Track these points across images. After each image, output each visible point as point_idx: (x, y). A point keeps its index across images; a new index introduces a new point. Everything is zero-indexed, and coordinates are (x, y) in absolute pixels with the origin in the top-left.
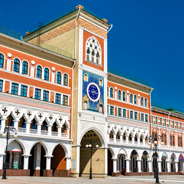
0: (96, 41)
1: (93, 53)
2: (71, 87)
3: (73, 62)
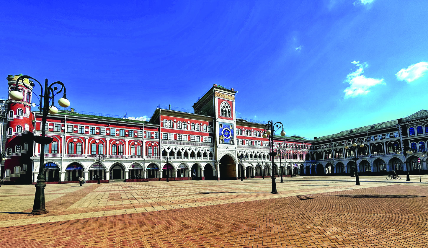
0: (227, 104)
1: (226, 111)
2: (213, 132)
3: (213, 118)
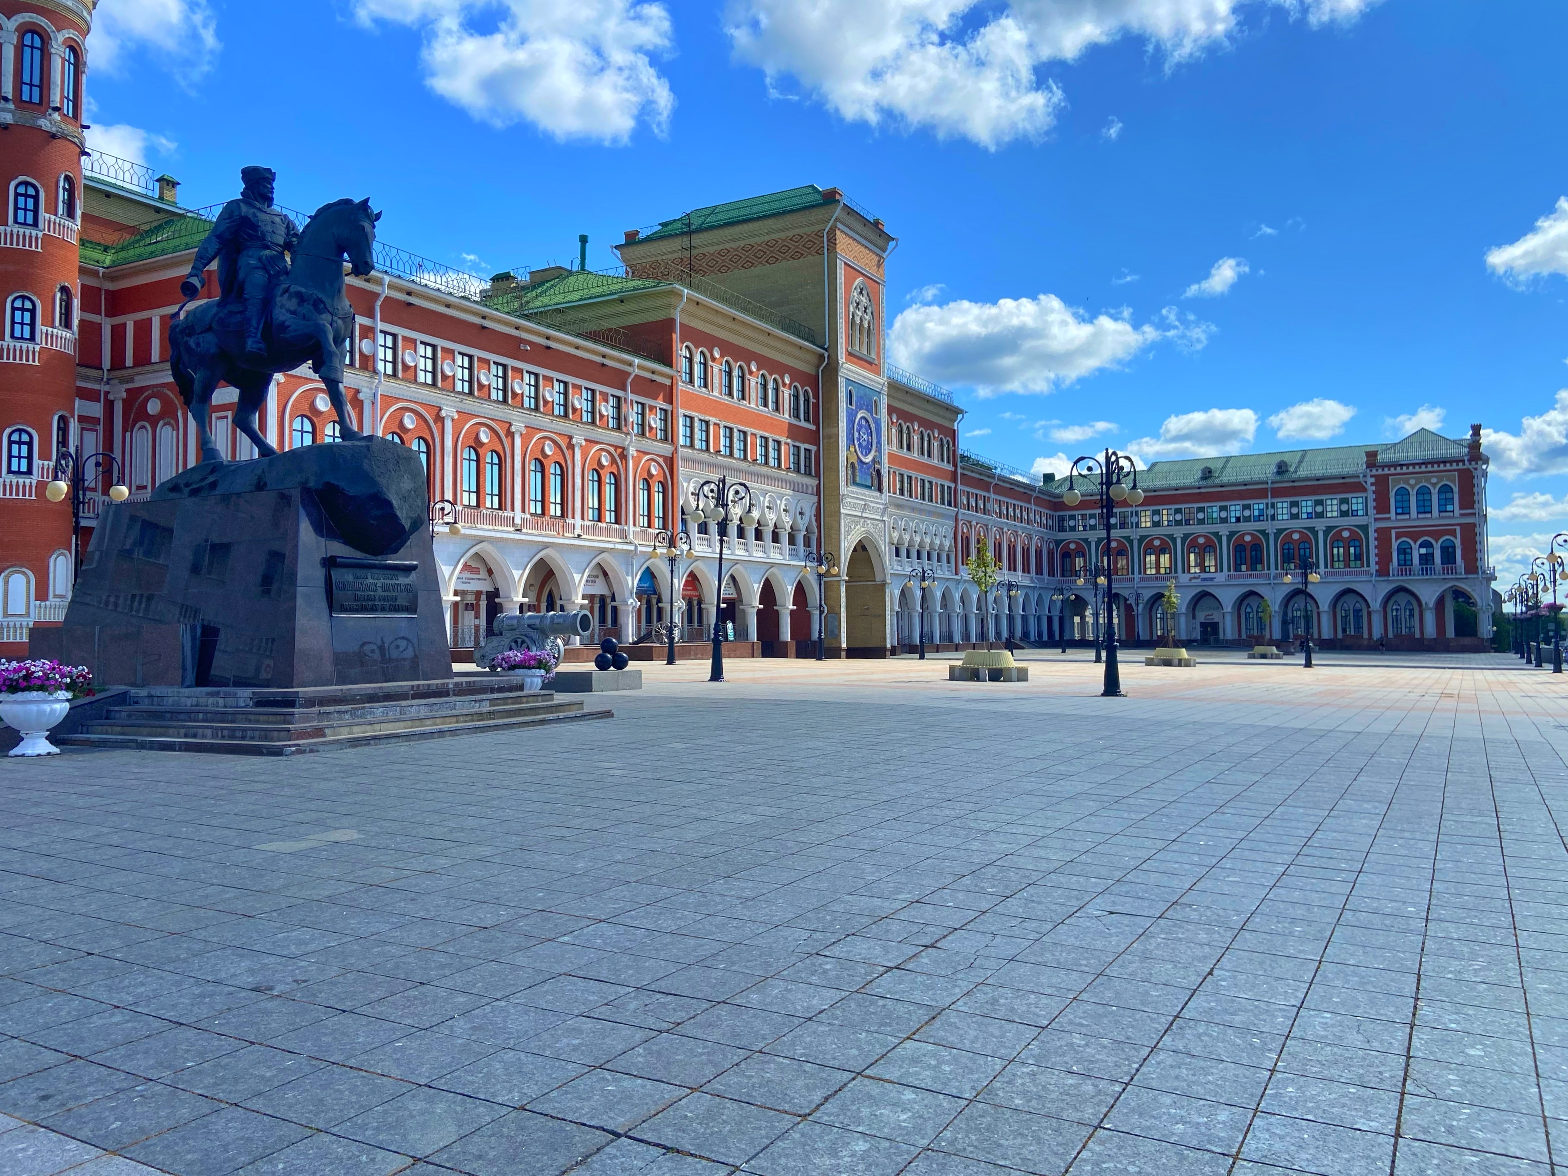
0: (865, 292)
1: (861, 327)
2: (817, 423)
3: (822, 356)
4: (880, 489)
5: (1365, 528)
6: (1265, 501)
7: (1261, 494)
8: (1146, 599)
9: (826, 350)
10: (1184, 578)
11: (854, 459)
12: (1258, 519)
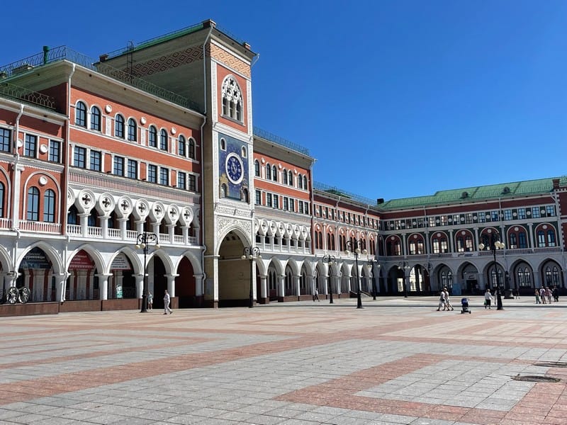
0: (235, 83)
1: (232, 104)
2: (199, 159)
3: (202, 119)
4: (248, 201)
5: (555, 223)
6: (498, 210)
7: (495, 206)
8: (434, 268)
9: (205, 115)
10: (455, 255)
11: (226, 182)
12: (494, 220)
